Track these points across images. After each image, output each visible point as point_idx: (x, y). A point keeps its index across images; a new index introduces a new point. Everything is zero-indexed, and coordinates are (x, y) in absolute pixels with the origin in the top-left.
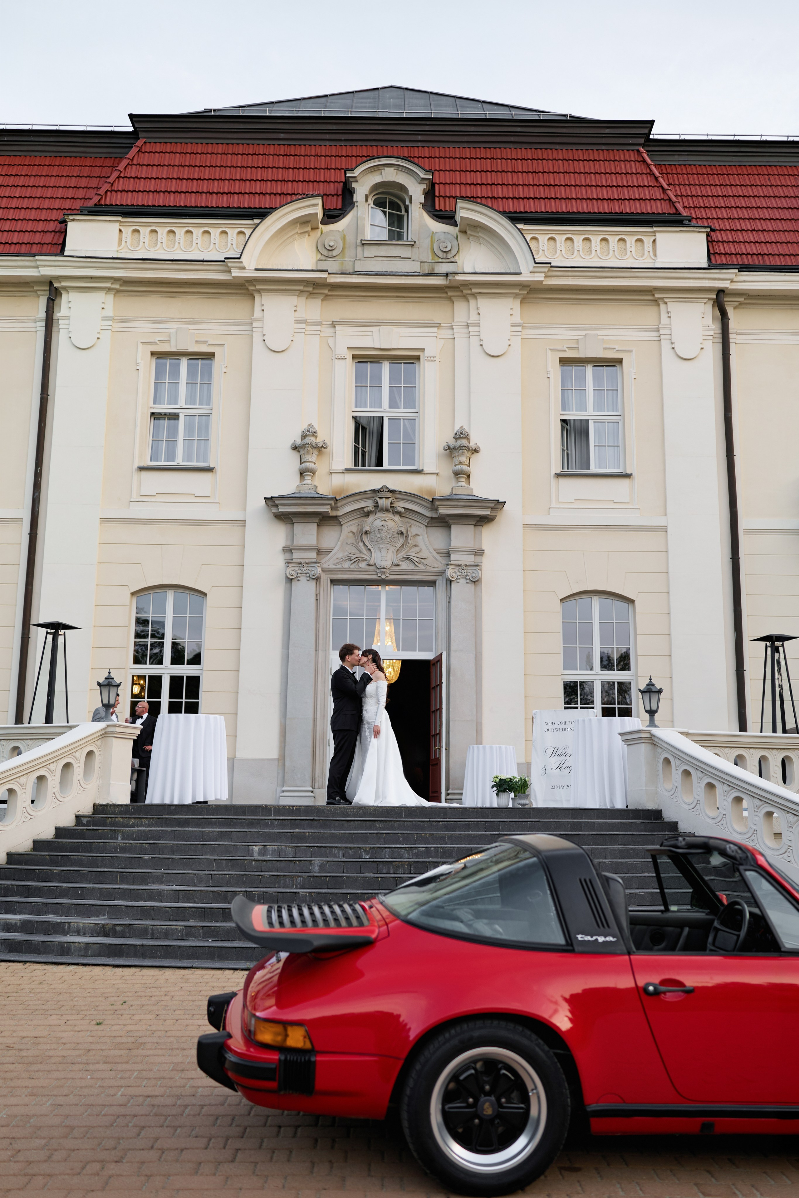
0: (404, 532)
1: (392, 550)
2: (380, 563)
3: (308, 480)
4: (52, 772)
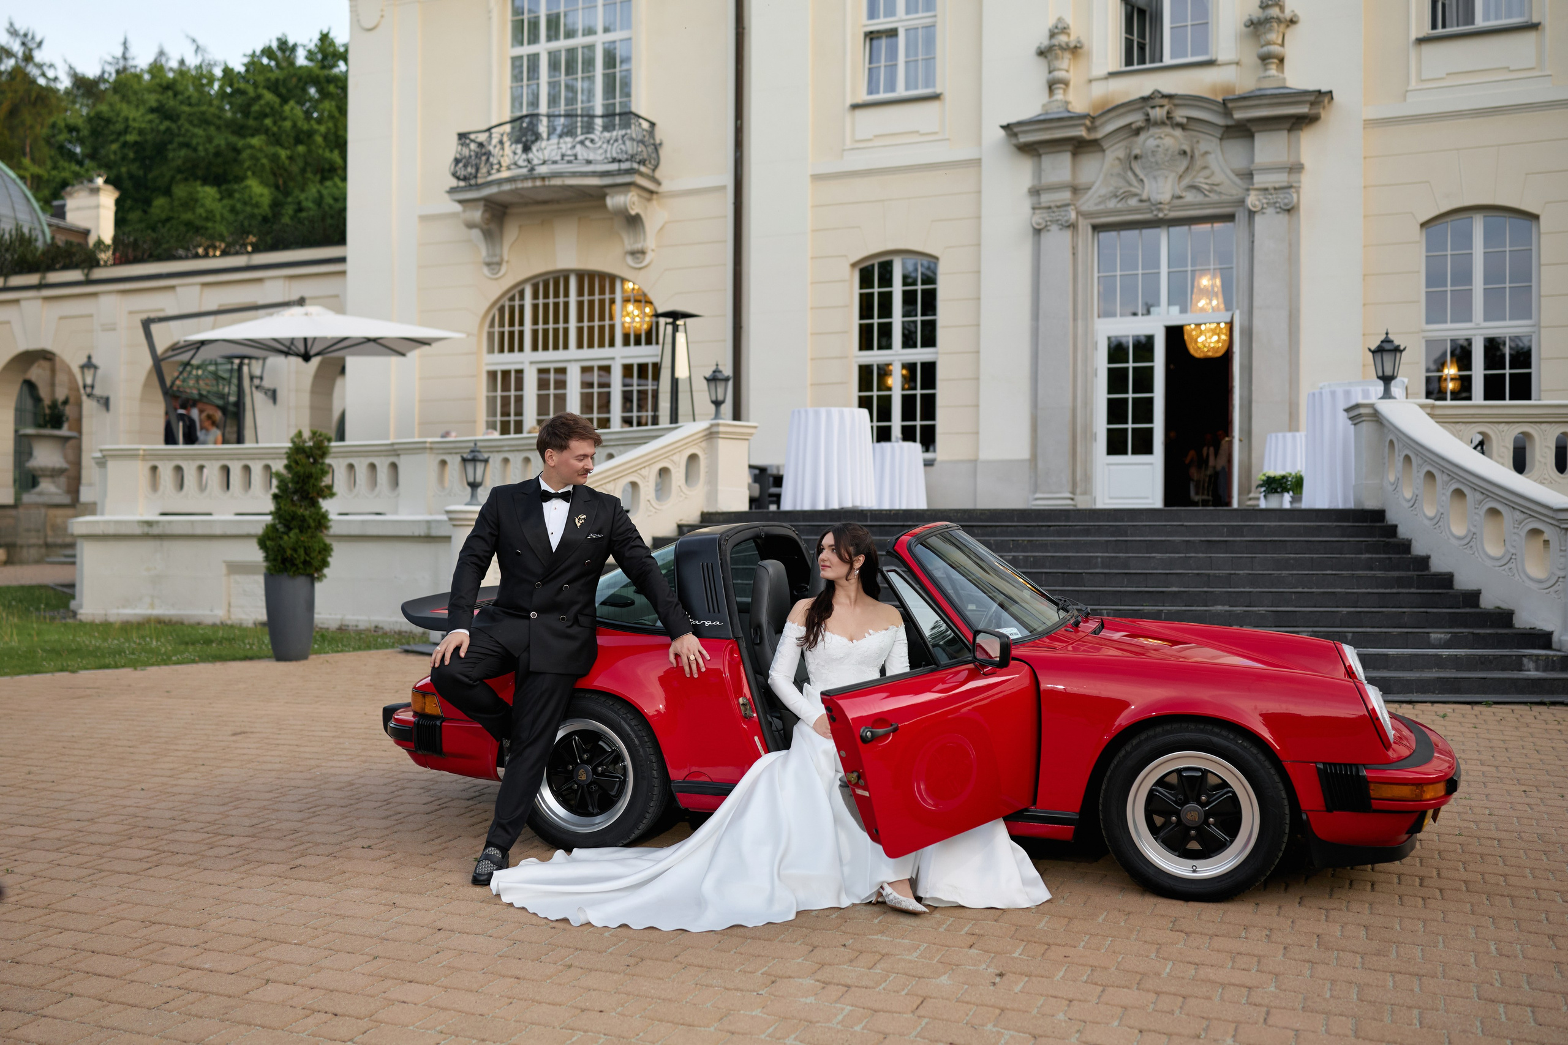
0: (1188, 149)
1: (1172, 177)
2: (1156, 197)
3: (1059, 95)
4: (644, 477)
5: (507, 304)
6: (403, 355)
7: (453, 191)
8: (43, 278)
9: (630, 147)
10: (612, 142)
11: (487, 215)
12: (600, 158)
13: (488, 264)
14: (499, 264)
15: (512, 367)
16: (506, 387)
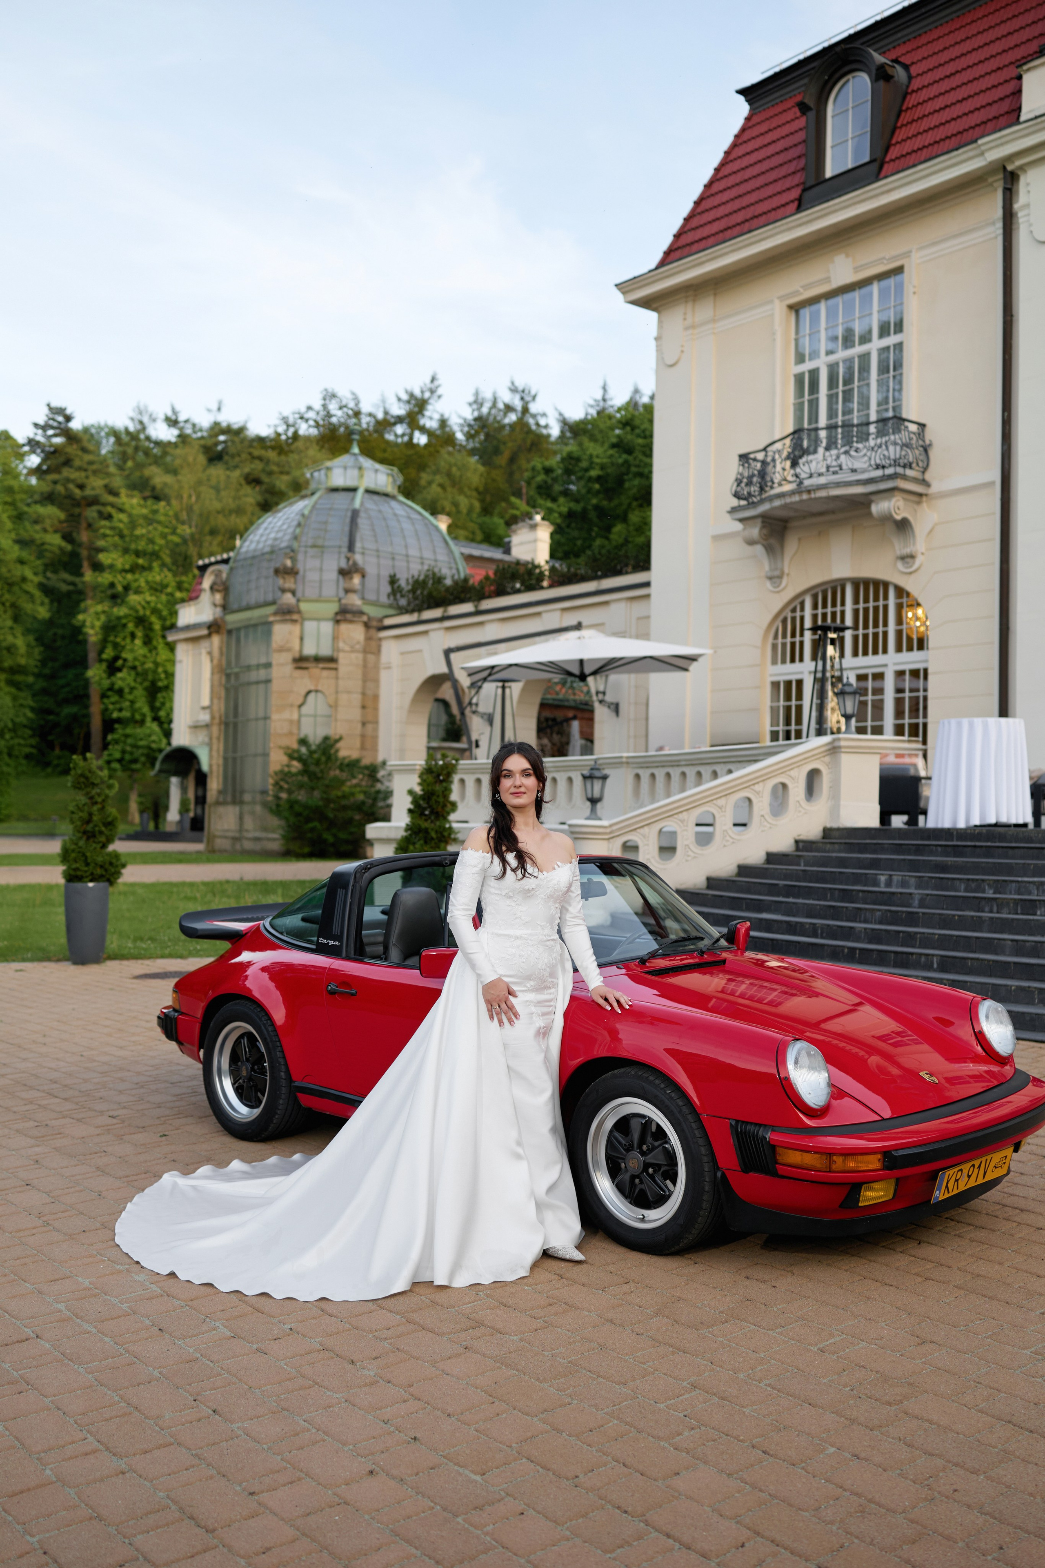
4: (758, 793)
5: (789, 615)
6: (686, 670)
7: (733, 510)
8: (445, 611)
9: (893, 452)
10: (876, 449)
11: (765, 531)
12: (866, 466)
13: (770, 578)
14: (780, 577)
15: (794, 678)
16: (788, 698)
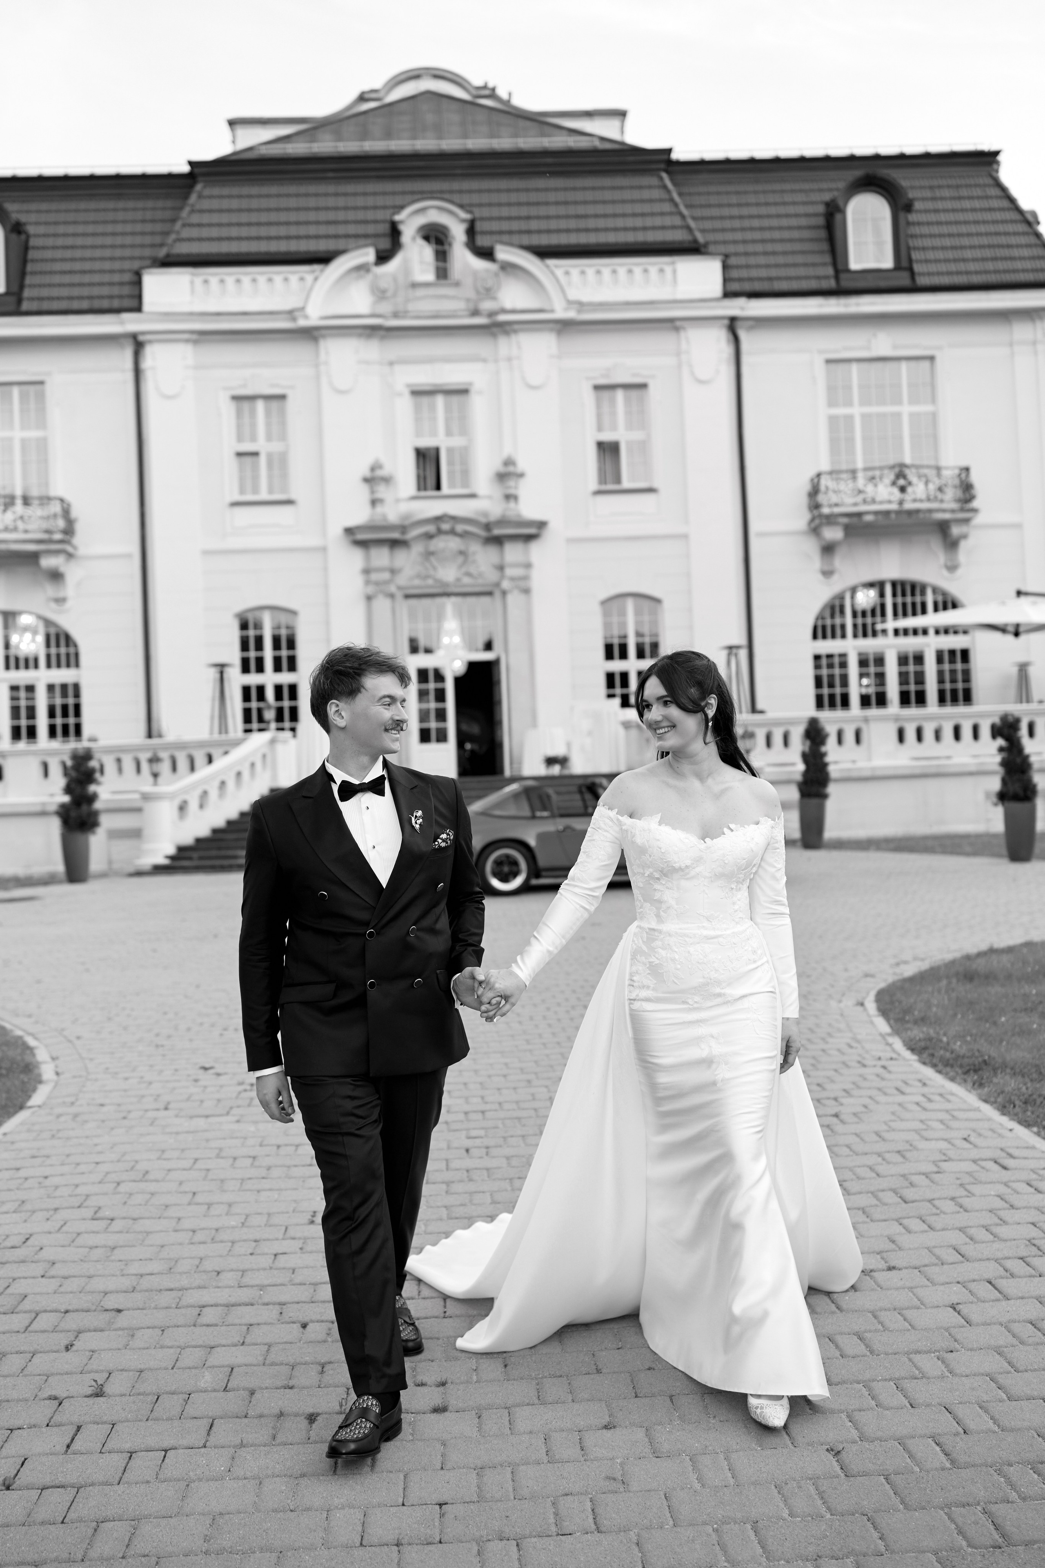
0: (464, 550)
1: (455, 567)
2: (445, 578)
3: (379, 509)
9: (61, 523)
10: (44, 518)
12: (35, 530)
